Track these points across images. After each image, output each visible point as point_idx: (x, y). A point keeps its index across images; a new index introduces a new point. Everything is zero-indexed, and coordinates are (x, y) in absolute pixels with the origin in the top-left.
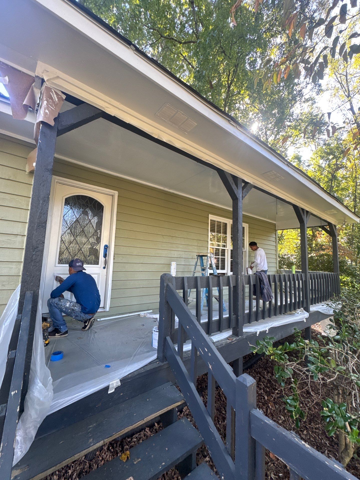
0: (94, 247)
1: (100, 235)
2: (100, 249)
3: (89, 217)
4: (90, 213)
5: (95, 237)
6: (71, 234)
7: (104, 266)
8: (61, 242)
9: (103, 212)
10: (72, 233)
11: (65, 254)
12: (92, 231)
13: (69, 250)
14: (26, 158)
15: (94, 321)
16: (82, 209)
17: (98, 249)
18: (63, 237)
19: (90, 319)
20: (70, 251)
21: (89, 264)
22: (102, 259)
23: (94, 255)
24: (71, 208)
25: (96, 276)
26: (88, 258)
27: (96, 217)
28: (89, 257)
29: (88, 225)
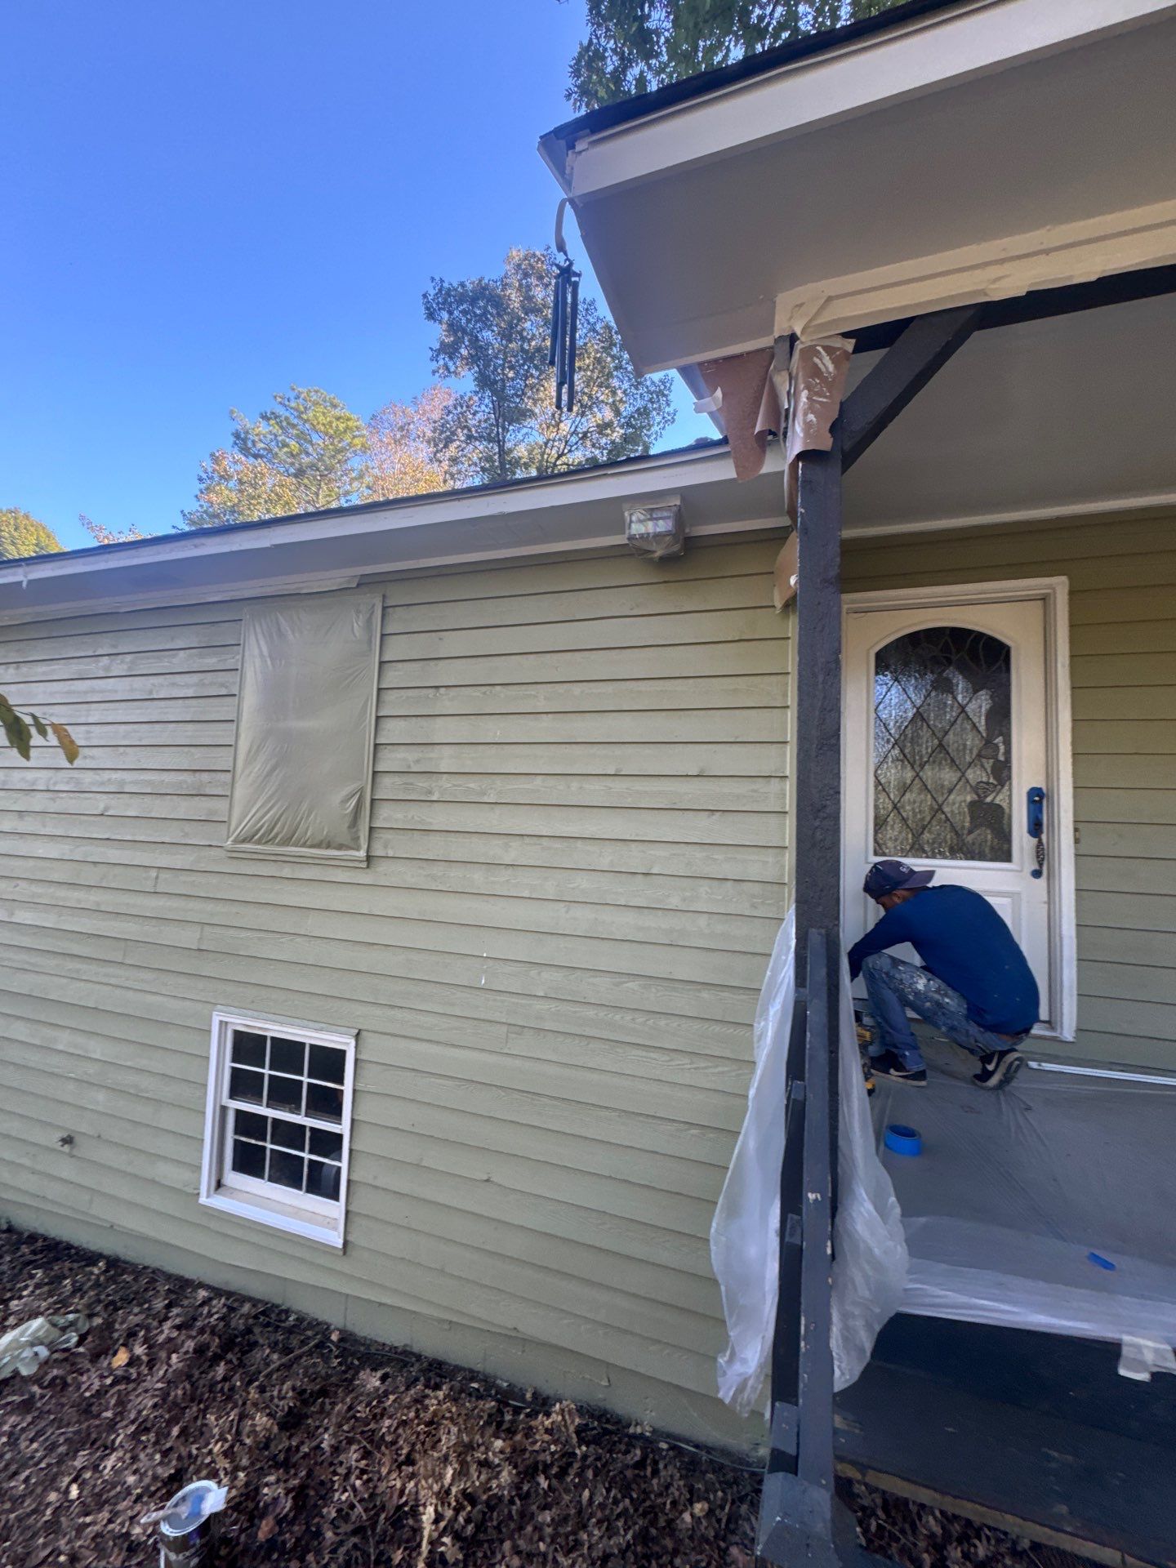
0: (989, 799)
1: (1008, 752)
2: (1010, 804)
3: (960, 698)
4: (960, 684)
5: (988, 764)
6: (902, 761)
7: (1036, 867)
8: (876, 787)
9: (1008, 670)
10: (905, 759)
11: (892, 827)
12: (972, 741)
13: (901, 811)
14: (773, 573)
15: (1018, 1067)
16: (932, 672)
17: (1005, 805)
18: (879, 772)
19: (1003, 1054)
20: (904, 814)
21: (973, 858)
22: (1021, 839)
23: (990, 826)
24: (896, 680)
25: (1006, 901)
26: (970, 839)
27: (982, 692)
28: (970, 832)
29: (957, 726)
